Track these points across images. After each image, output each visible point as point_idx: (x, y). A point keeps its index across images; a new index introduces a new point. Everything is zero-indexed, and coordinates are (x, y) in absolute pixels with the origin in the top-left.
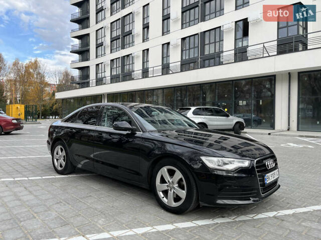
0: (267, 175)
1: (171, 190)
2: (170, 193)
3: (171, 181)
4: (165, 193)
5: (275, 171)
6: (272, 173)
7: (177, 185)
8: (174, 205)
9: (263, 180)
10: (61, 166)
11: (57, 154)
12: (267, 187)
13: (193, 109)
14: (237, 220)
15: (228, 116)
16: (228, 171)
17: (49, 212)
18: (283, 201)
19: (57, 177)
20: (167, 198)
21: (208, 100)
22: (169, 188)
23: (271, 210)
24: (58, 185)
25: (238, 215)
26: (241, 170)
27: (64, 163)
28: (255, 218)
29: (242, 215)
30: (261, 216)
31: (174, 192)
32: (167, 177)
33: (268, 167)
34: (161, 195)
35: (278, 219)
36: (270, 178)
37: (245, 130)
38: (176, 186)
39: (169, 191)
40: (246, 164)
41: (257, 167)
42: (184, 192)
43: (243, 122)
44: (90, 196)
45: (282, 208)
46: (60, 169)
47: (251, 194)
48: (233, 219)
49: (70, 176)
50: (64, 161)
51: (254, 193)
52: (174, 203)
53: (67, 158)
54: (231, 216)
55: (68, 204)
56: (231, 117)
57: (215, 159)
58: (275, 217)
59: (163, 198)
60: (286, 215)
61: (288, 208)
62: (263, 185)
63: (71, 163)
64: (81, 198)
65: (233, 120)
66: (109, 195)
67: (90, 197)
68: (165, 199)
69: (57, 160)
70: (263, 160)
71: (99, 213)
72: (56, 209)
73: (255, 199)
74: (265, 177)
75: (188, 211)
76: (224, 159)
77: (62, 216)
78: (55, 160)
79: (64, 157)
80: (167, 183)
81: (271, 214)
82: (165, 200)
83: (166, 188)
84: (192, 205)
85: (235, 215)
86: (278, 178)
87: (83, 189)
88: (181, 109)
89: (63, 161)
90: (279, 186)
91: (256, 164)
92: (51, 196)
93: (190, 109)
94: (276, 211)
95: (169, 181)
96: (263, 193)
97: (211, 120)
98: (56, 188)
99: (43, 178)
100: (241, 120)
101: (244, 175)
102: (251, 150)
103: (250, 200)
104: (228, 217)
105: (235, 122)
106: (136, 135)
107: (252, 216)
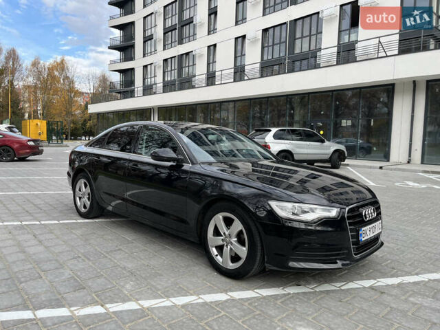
0: (363, 229)
1: (227, 246)
2: (226, 250)
3: (227, 233)
4: (220, 249)
5: (376, 224)
6: (371, 226)
7: (236, 239)
8: (231, 266)
9: (357, 236)
10: (85, 207)
11: (80, 190)
12: (362, 246)
13: (274, 130)
14: (317, 289)
15: (323, 141)
16: (307, 223)
17: (62, 271)
18: (386, 265)
19: (79, 221)
20: (221, 256)
21: (297, 118)
22: (225, 243)
23: (368, 278)
24: (79, 232)
25: (320, 283)
26: (326, 222)
27: (89, 203)
28: (342, 288)
29: (326, 282)
30: (351, 285)
31: (231, 249)
32: (223, 228)
33: (366, 218)
34: (214, 251)
35: (376, 290)
36: (367, 233)
37: (347, 162)
38: (235, 241)
39: (225, 247)
40: (333, 213)
41: (349, 218)
42: (244, 249)
43: (345, 150)
44: (119, 250)
45: (385, 275)
46: (83, 210)
47: (338, 255)
48: (312, 289)
49: (97, 220)
50: (89, 200)
51: (343, 254)
52: (231, 264)
53: (92, 197)
54: (309, 284)
55: (89, 259)
56: (327, 143)
57: (289, 205)
58: (372, 288)
59: (217, 255)
60: (388, 285)
61: (392, 276)
62: (357, 242)
63: (98, 203)
64: (107, 253)
65: (330, 147)
66: (146, 248)
67: (119, 252)
68: (219, 257)
69: (80, 198)
70: (358, 207)
71: (128, 274)
72: (71, 267)
73: (345, 262)
74: (360, 232)
75: (250, 274)
76: (301, 205)
77: (78, 277)
78: (78, 199)
79: (89, 194)
80: (222, 236)
81: (367, 283)
82: (219, 259)
83: (221, 243)
84: (256, 267)
85: (316, 283)
86: (381, 232)
87: (111, 240)
88: (257, 131)
89: (87, 200)
90: (382, 244)
91: (348, 212)
92: (68, 249)
93: (270, 131)
94: (375, 279)
95: (224, 233)
96: (356, 254)
97: (299, 147)
98: (75, 236)
99: (61, 222)
100: (342, 147)
101: (330, 229)
102: (347, 193)
103: (337, 263)
104: (305, 285)
105: (332, 149)
106: (183, 168)
107: (338, 285)
